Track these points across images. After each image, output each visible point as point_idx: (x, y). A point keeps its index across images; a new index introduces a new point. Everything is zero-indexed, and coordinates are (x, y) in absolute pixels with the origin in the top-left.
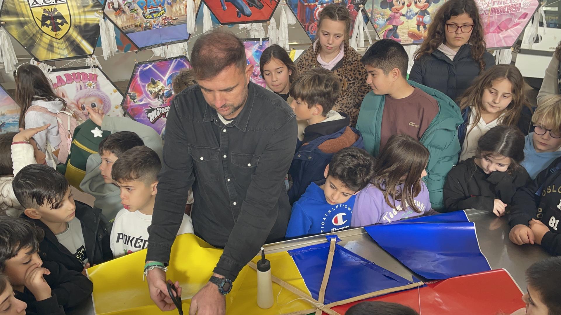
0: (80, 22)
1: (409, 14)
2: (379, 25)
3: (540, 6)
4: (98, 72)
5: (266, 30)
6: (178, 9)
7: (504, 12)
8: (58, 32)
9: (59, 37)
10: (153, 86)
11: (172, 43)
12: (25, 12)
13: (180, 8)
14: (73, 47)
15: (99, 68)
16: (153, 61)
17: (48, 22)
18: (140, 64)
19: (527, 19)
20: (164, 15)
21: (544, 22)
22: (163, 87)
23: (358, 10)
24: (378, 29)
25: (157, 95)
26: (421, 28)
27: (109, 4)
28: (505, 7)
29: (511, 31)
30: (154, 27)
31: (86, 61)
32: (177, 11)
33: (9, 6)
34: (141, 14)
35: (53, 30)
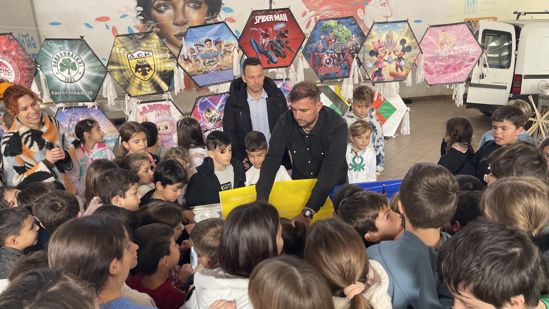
0: (161, 69)
1: (390, 60)
2: (369, 68)
3: (483, 52)
4: (170, 103)
5: (288, 73)
6: (227, 59)
7: (458, 57)
8: (145, 76)
9: (146, 80)
10: (208, 113)
11: (222, 83)
12: (124, 62)
13: (228, 59)
14: (155, 86)
15: (172, 101)
16: (209, 96)
17: (140, 69)
18: (200, 97)
19: (474, 62)
20: (218, 63)
21: (487, 64)
22: (215, 114)
23: (353, 58)
24: (368, 71)
25: (211, 120)
26: (399, 69)
27: (181, 56)
28: (458, 54)
29: (464, 71)
30: (211, 72)
31: (163, 96)
32: (226, 61)
33: (114, 58)
34: (202, 63)
35: (143, 75)
